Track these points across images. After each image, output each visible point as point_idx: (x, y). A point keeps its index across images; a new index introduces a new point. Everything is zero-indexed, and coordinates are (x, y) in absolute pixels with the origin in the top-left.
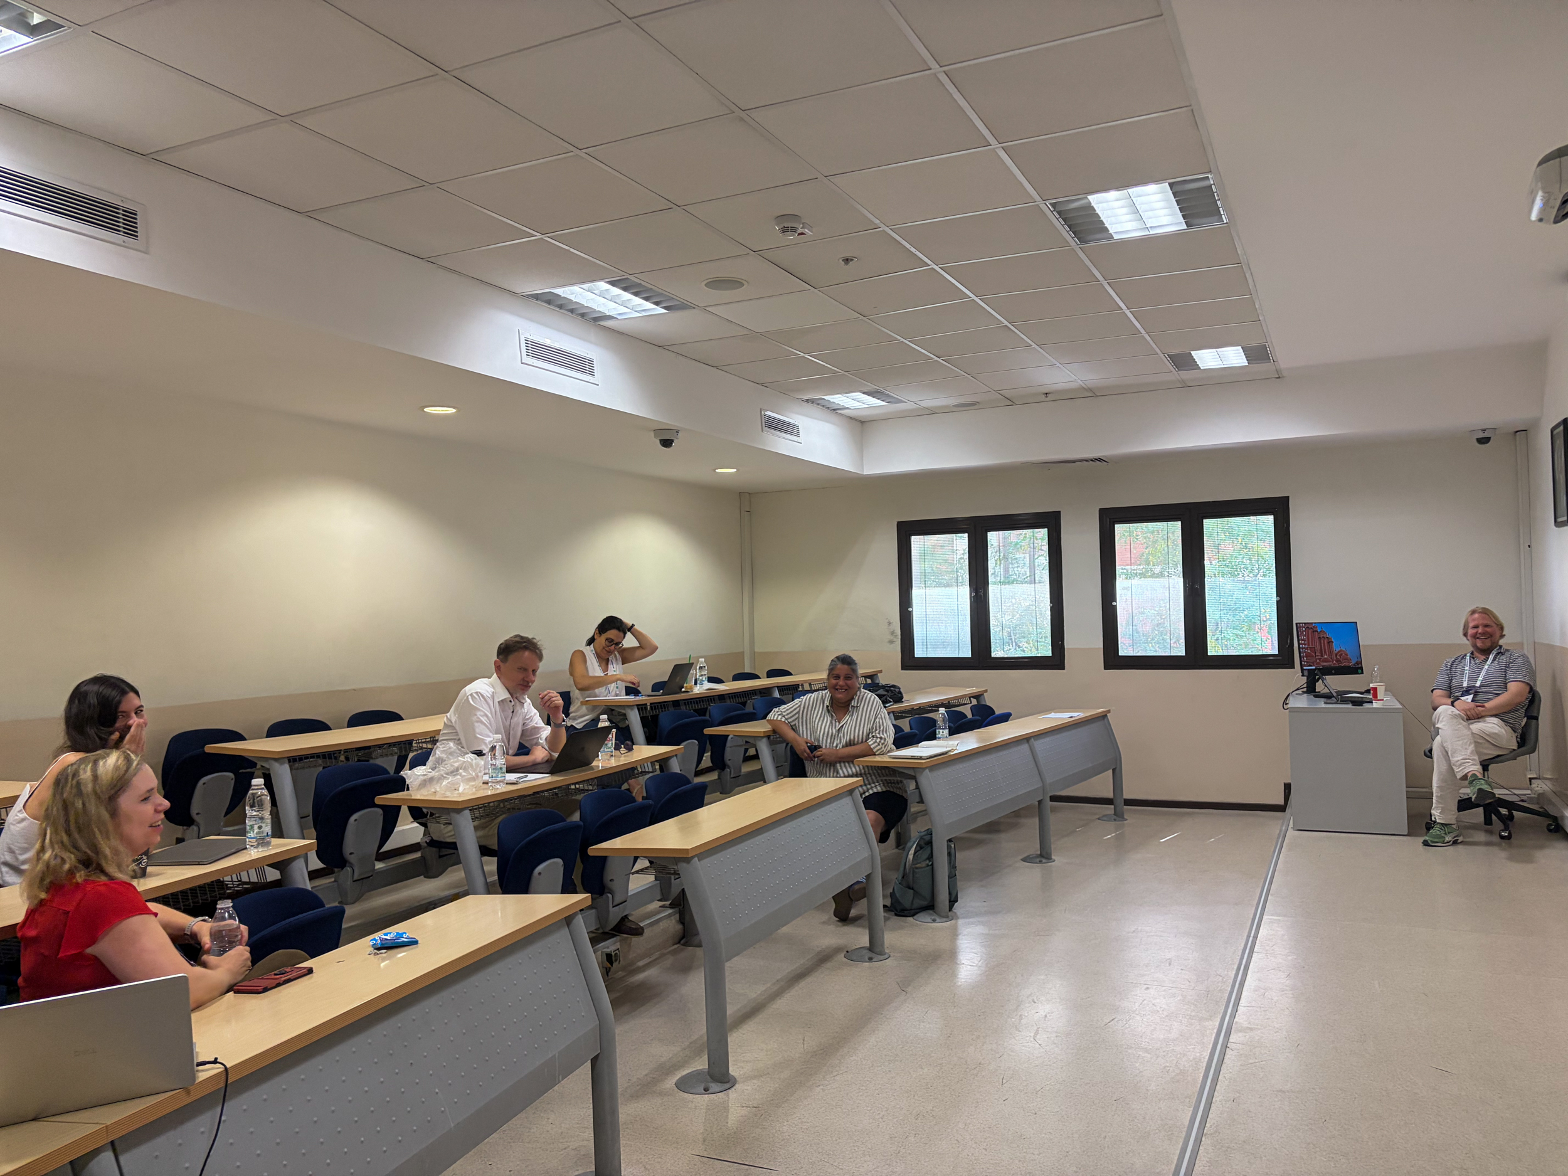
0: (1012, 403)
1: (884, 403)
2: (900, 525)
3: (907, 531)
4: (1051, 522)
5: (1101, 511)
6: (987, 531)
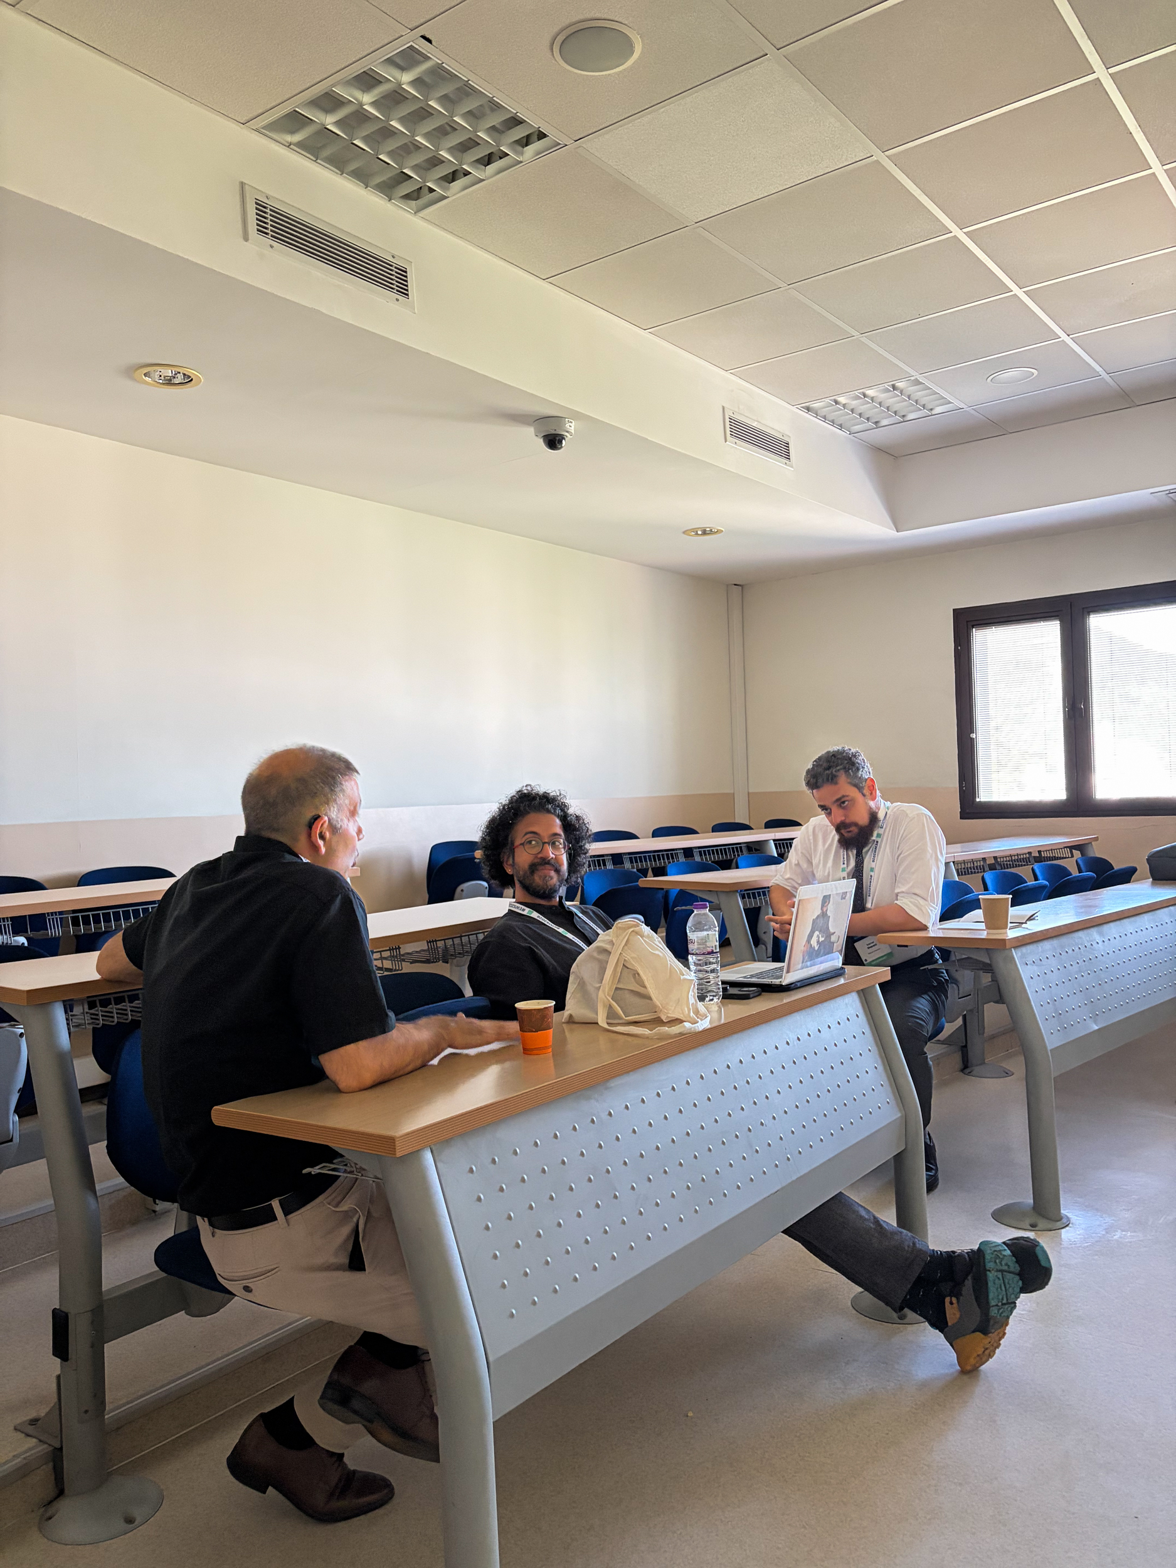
2: (958, 614)
3: (967, 621)
6: (1089, 613)
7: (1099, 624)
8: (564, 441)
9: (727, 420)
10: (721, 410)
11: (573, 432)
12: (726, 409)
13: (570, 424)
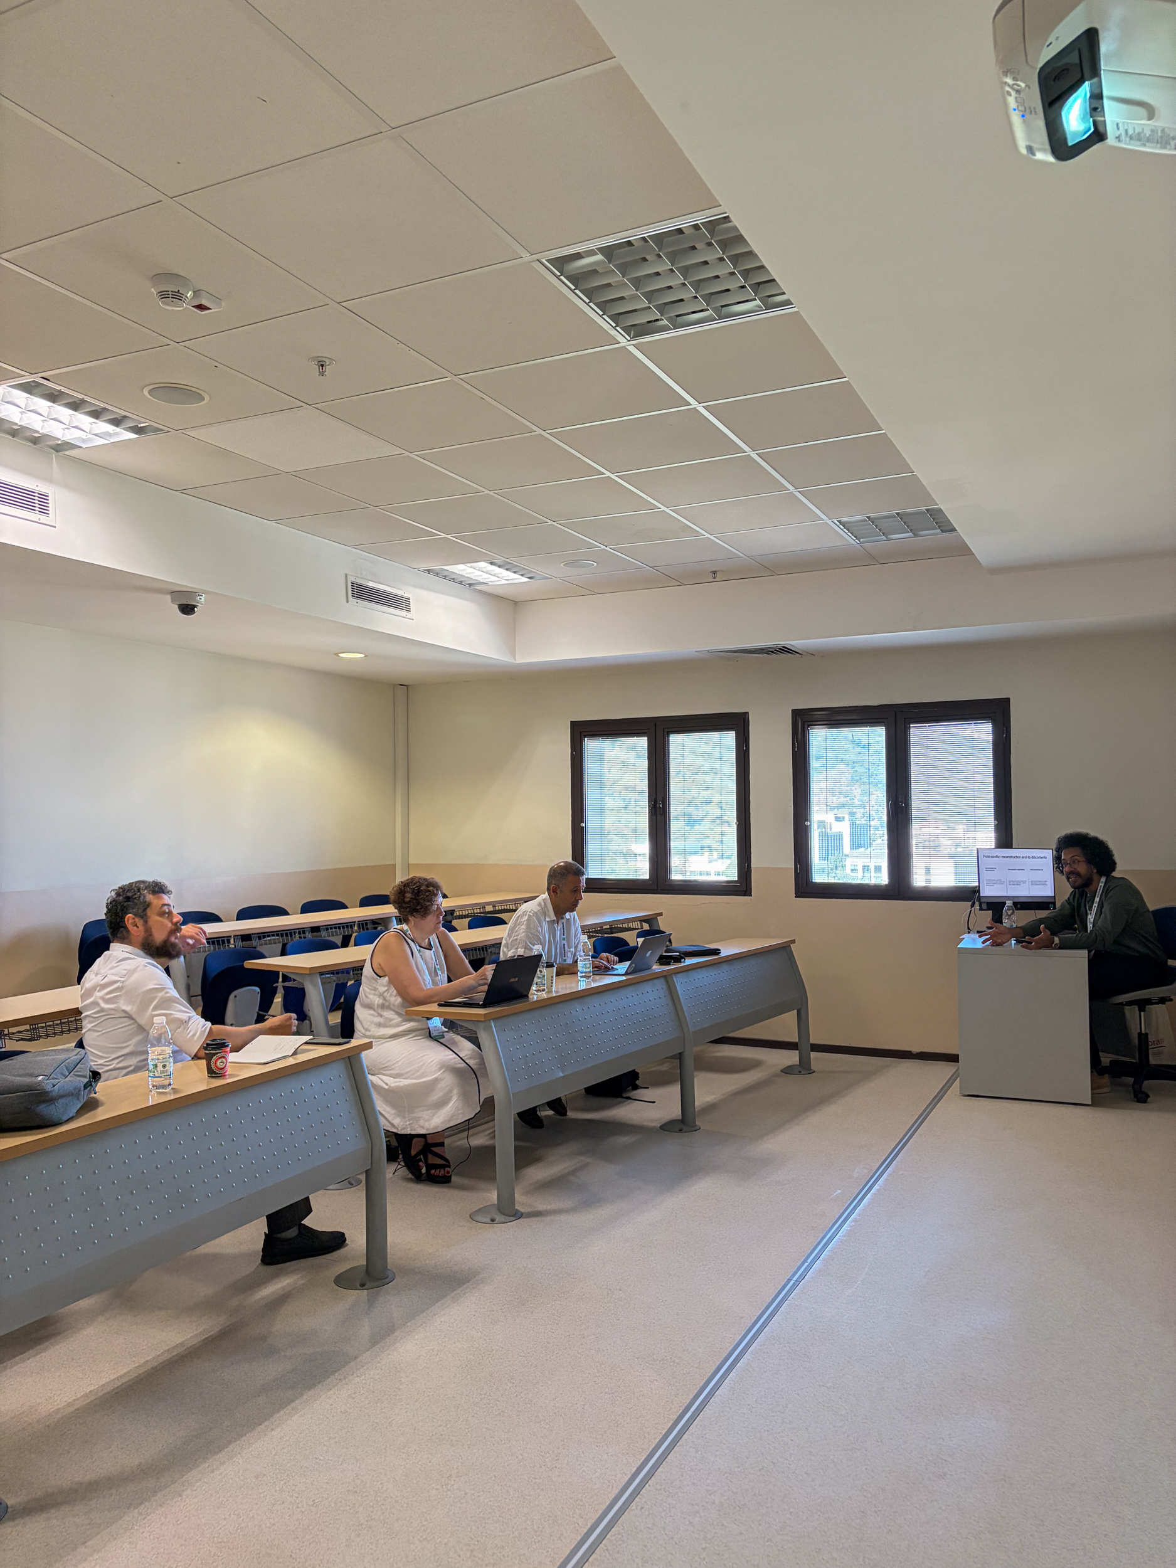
0: (680, 584)
1: (524, 579)
2: (574, 725)
3: (582, 731)
4: (738, 723)
5: (794, 711)
6: (668, 734)
7: (678, 743)
8: (196, 609)
9: (350, 585)
10: (344, 577)
11: (203, 603)
12: (348, 576)
13: (201, 597)
